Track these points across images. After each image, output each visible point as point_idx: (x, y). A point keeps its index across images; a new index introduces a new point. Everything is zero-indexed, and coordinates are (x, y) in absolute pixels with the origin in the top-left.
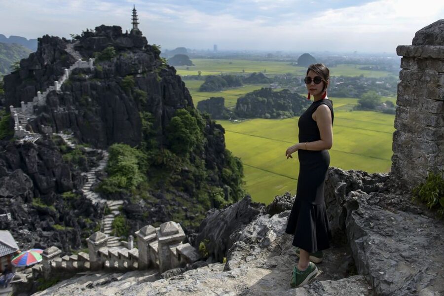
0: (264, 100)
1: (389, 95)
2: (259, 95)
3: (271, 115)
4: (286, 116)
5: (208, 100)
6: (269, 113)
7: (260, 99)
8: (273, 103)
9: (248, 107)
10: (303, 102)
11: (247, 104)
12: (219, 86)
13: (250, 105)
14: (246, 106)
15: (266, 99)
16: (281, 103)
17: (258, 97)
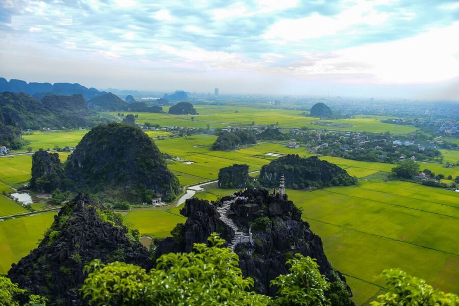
0: (291, 169)
1: (424, 159)
2: (285, 163)
3: (299, 186)
4: (316, 186)
5: (230, 166)
6: (296, 183)
7: (287, 167)
8: (301, 172)
9: (273, 176)
10: (333, 171)
11: (273, 173)
12: (233, 144)
13: (275, 174)
14: (271, 174)
15: (293, 167)
16: (309, 172)
17: (284, 164)
